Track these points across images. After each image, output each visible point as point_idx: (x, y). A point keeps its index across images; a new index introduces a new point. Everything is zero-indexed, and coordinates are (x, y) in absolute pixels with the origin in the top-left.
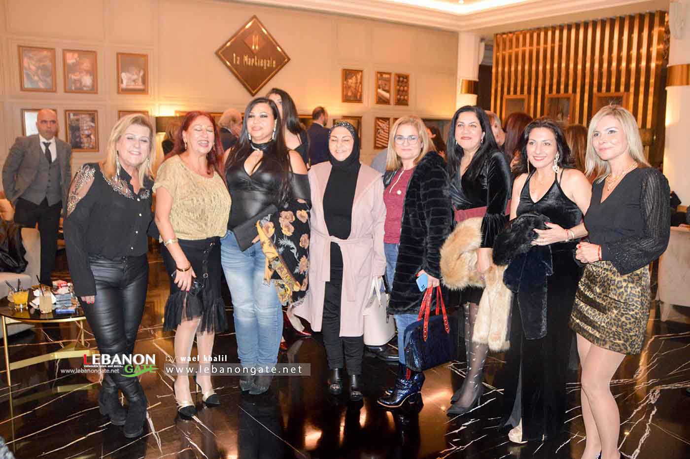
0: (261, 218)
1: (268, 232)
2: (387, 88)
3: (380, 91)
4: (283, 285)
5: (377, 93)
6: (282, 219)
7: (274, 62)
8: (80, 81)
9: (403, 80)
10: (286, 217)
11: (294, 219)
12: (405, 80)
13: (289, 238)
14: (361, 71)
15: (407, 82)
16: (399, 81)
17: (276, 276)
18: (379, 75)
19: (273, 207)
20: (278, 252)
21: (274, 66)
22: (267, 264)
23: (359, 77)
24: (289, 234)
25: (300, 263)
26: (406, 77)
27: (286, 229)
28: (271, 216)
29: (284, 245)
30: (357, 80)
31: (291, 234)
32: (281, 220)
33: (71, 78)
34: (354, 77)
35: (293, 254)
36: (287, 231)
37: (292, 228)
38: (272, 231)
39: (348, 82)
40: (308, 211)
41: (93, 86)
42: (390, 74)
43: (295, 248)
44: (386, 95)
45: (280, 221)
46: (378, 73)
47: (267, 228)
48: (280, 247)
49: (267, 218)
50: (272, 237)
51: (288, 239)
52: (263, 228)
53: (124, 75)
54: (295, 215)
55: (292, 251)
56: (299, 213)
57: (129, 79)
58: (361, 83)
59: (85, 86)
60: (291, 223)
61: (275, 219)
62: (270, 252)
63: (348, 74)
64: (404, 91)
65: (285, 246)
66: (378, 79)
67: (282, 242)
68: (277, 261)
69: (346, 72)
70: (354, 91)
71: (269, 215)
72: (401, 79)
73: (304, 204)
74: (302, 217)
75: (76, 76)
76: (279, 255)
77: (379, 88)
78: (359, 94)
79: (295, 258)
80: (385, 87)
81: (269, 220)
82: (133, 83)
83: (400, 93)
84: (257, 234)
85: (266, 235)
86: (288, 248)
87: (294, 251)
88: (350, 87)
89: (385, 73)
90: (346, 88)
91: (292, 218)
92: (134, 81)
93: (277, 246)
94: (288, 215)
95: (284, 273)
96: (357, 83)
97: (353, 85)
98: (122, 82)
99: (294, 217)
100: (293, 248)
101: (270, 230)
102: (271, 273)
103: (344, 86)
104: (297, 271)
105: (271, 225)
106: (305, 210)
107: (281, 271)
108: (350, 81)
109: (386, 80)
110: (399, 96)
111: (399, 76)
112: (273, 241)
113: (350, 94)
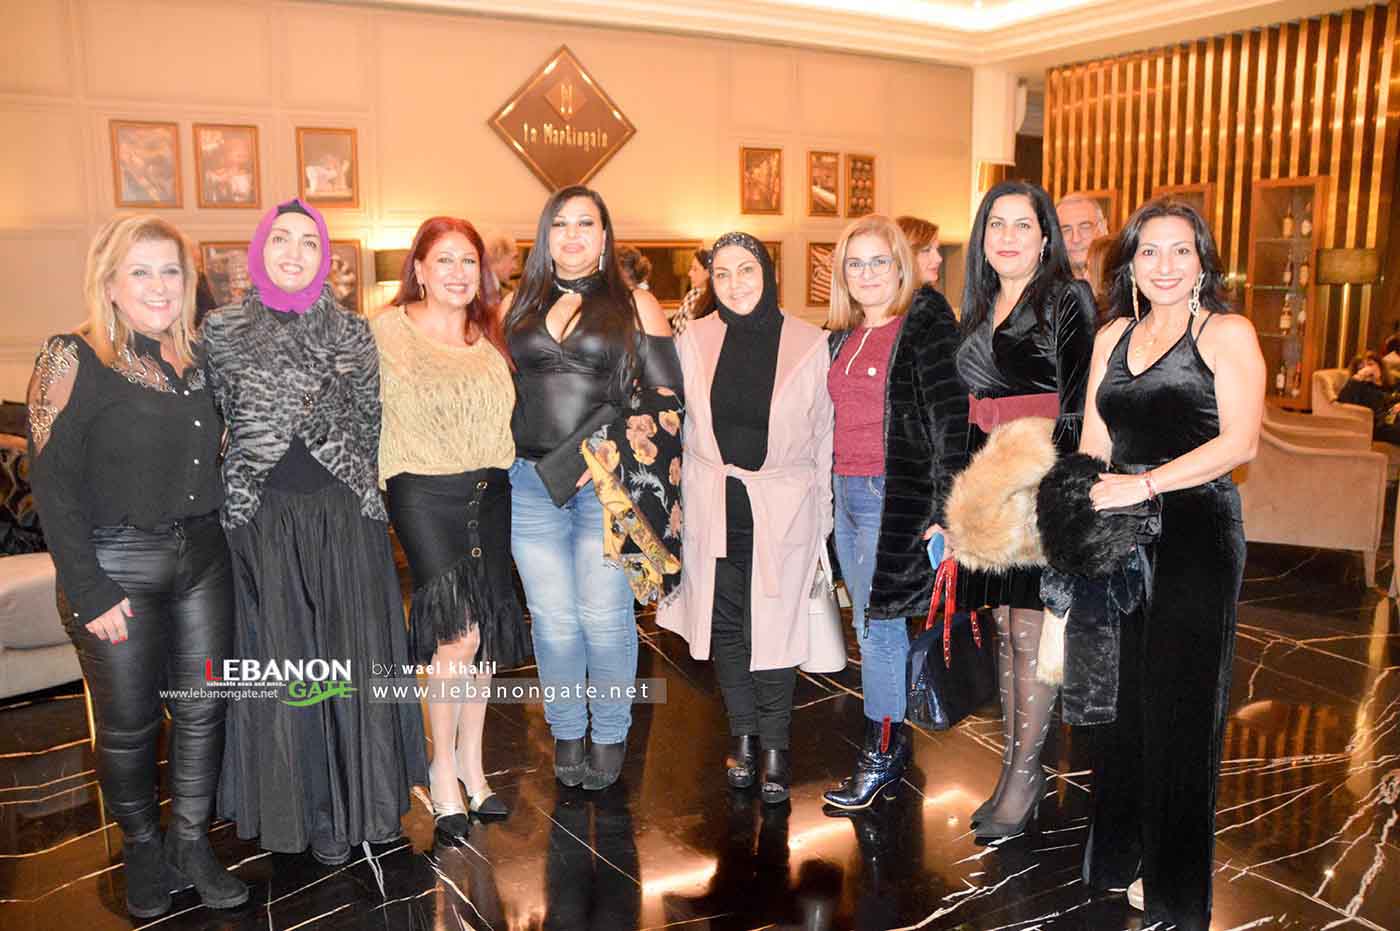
0: (590, 436)
1: (606, 461)
2: (831, 184)
3: (817, 190)
4: (641, 563)
5: (811, 195)
6: (632, 433)
7: (605, 136)
8: (227, 185)
9: (863, 166)
10: (639, 428)
11: (655, 430)
12: (867, 167)
13: (650, 469)
14: (779, 151)
15: (871, 170)
16: (854, 169)
17: (629, 547)
18: (814, 158)
20: (631, 499)
21: (604, 144)
23: (774, 163)
24: (649, 461)
25: (672, 515)
26: (870, 161)
27: (643, 452)
29: (642, 484)
30: (770, 169)
31: (653, 461)
32: (630, 434)
33: (210, 181)
34: (765, 163)
35: (659, 499)
36: (645, 456)
37: (654, 449)
38: (614, 458)
39: (751, 173)
40: (679, 411)
41: (252, 192)
42: (836, 155)
43: (662, 488)
44: (830, 197)
45: (628, 437)
46: (812, 153)
47: (605, 453)
48: (634, 490)
49: (600, 433)
50: (617, 471)
51: (648, 472)
52: (596, 454)
53: (311, 172)
54: (656, 420)
55: (656, 494)
56: (662, 416)
57: (320, 178)
58: (779, 175)
59: (235, 194)
60: (651, 439)
61: (618, 434)
62: (615, 500)
63: (752, 157)
64: (864, 188)
65: (644, 486)
66: (812, 167)
67: (636, 479)
68: (631, 517)
69: (747, 153)
70: (764, 190)
71: (605, 428)
72: (859, 165)
74: (669, 423)
75: (218, 175)
76: (634, 504)
77: (816, 184)
78: (775, 197)
79: (662, 507)
80: (826, 182)
81: (605, 436)
82: (330, 186)
83: (857, 192)
84: (584, 467)
85: (603, 467)
86: (649, 489)
87: (660, 494)
88: (756, 184)
89: (827, 154)
90: (747, 185)
91: (652, 428)
92: (332, 181)
93: (629, 486)
94: (644, 422)
95: (645, 540)
96: (769, 175)
97: (763, 180)
98: (308, 185)
99: (654, 425)
100: (658, 489)
101: (610, 456)
102: (619, 542)
103: (746, 181)
104: (668, 533)
105: (612, 445)
106: (674, 410)
107: (641, 538)
108: (756, 171)
109: (828, 168)
110: (854, 200)
111: (855, 159)
112: (620, 477)
113: (757, 197)
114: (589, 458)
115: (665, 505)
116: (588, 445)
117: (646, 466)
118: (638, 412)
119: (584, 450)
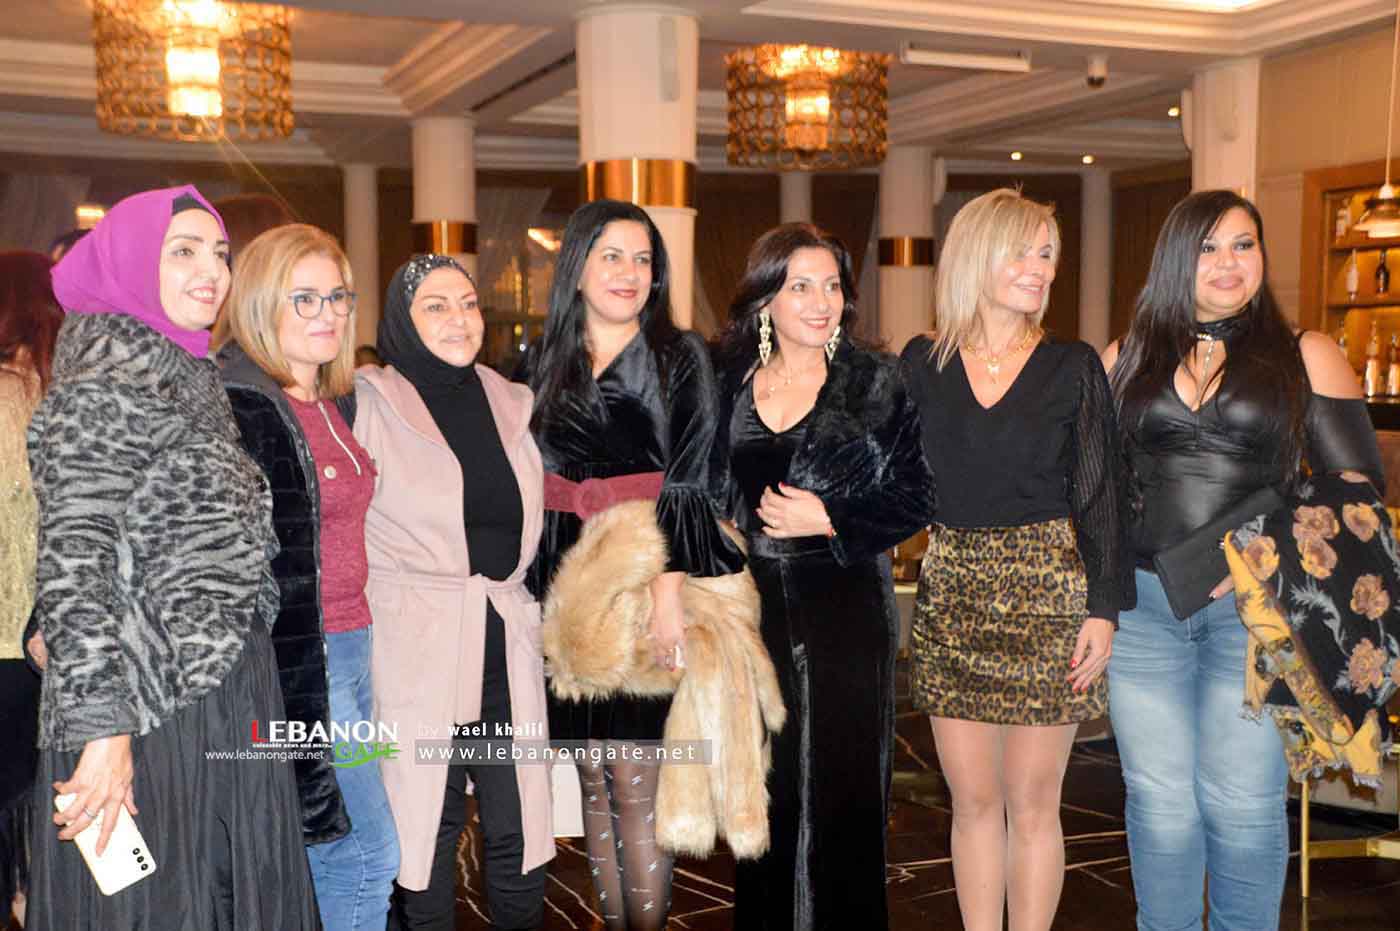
0: (1237, 527)
1: (1258, 564)
4: (1300, 724)
6: (1302, 529)
10: (1311, 523)
11: (1337, 529)
13: (1322, 585)
17: (1280, 695)
19: (1268, 496)
20: (1290, 624)
22: (1252, 660)
24: (1322, 572)
25: (1353, 660)
27: (1314, 559)
28: (1266, 520)
29: (1307, 605)
31: (1328, 574)
32: (1298, 531)
35: (1331, 631)
36: (1317, 565)
37: (1332, 557)
38: (1271, 562)
40: (1378, 504)
43: (1337, 614)
45: (1295, 535)
47: (1257, 554)
48: (1296, 612)
49: (1253, 525)
50: (1272, 583)
51: (1319, 589)
52: (1245, 555)
54: (1339, 514)
55: (1327, 623)
56: (1349, 511)
60: (1329, 541)
61: (1280, 529)
62: (1267, 624)
65: (1311, 607)
67: (1299, 596)
68: (1289, 650)
71: (1261, 519)
73: (1364, 484)
74: (1359, 522)
76: (1292, 632)
79: (1336, 644)
81: (1261, 529)
84: (1224, 571)
85: (1252, 573)
86: (1316, 615)
87: (1334, 625)
91: (1331, 526)
93: (1287, 606)
94: (1319, 516)
95: (1306, 688)
99: (1336, 522)
100: (1330, 616)
101: (1264, 559)
102: (1264, 686)
104: (1342, 682)
105: (1268, 544)
106: (1369, 502)
107: (1300, 683)
112: (1276, 591)
114: (1233, 558)
115: (1339, 641)
116: (1233, 538)
117: (1317, 580)
118: (1312, 503)
119: (1226, 544)
